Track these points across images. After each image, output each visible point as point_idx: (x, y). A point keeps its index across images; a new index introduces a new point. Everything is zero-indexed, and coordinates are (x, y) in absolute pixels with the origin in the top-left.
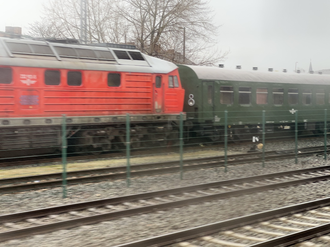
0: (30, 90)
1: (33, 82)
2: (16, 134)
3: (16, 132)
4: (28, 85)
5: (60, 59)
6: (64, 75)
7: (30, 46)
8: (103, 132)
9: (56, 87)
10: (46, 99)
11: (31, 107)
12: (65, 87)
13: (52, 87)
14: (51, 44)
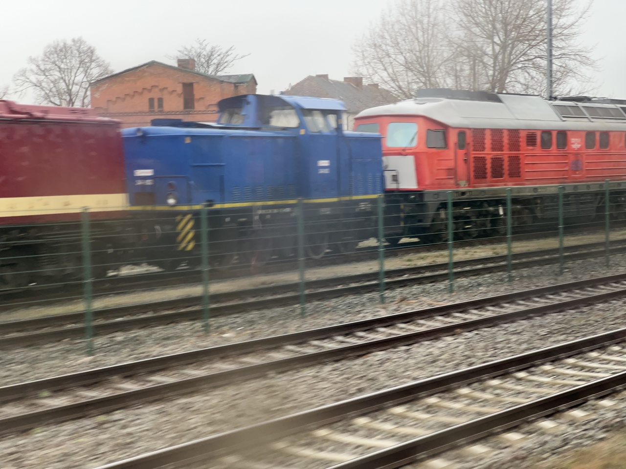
0: (577, 154)
1: (579, 146)
2: (569, 201)
3: (569, 199)
4: (576, 149)
5: (592, 120)
6: (598, 137)
7: (569, 108)
8: (623, 199)
9: (593, 150)
10: (587, 163)
11: (577, 173)
12: (598, 150)
13: (590, 151)
14: (580, 104)
